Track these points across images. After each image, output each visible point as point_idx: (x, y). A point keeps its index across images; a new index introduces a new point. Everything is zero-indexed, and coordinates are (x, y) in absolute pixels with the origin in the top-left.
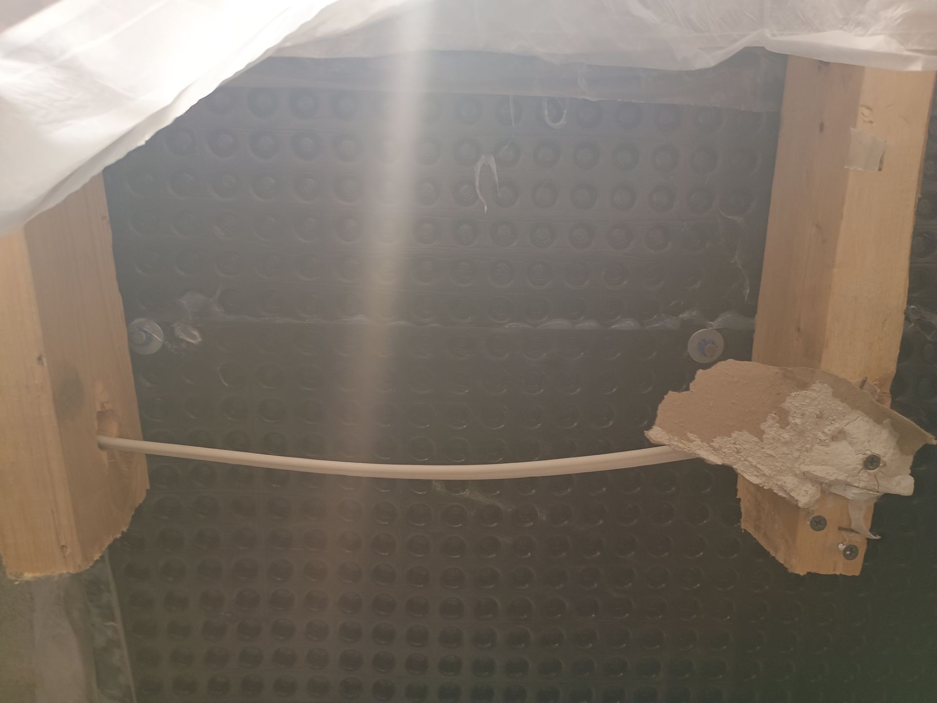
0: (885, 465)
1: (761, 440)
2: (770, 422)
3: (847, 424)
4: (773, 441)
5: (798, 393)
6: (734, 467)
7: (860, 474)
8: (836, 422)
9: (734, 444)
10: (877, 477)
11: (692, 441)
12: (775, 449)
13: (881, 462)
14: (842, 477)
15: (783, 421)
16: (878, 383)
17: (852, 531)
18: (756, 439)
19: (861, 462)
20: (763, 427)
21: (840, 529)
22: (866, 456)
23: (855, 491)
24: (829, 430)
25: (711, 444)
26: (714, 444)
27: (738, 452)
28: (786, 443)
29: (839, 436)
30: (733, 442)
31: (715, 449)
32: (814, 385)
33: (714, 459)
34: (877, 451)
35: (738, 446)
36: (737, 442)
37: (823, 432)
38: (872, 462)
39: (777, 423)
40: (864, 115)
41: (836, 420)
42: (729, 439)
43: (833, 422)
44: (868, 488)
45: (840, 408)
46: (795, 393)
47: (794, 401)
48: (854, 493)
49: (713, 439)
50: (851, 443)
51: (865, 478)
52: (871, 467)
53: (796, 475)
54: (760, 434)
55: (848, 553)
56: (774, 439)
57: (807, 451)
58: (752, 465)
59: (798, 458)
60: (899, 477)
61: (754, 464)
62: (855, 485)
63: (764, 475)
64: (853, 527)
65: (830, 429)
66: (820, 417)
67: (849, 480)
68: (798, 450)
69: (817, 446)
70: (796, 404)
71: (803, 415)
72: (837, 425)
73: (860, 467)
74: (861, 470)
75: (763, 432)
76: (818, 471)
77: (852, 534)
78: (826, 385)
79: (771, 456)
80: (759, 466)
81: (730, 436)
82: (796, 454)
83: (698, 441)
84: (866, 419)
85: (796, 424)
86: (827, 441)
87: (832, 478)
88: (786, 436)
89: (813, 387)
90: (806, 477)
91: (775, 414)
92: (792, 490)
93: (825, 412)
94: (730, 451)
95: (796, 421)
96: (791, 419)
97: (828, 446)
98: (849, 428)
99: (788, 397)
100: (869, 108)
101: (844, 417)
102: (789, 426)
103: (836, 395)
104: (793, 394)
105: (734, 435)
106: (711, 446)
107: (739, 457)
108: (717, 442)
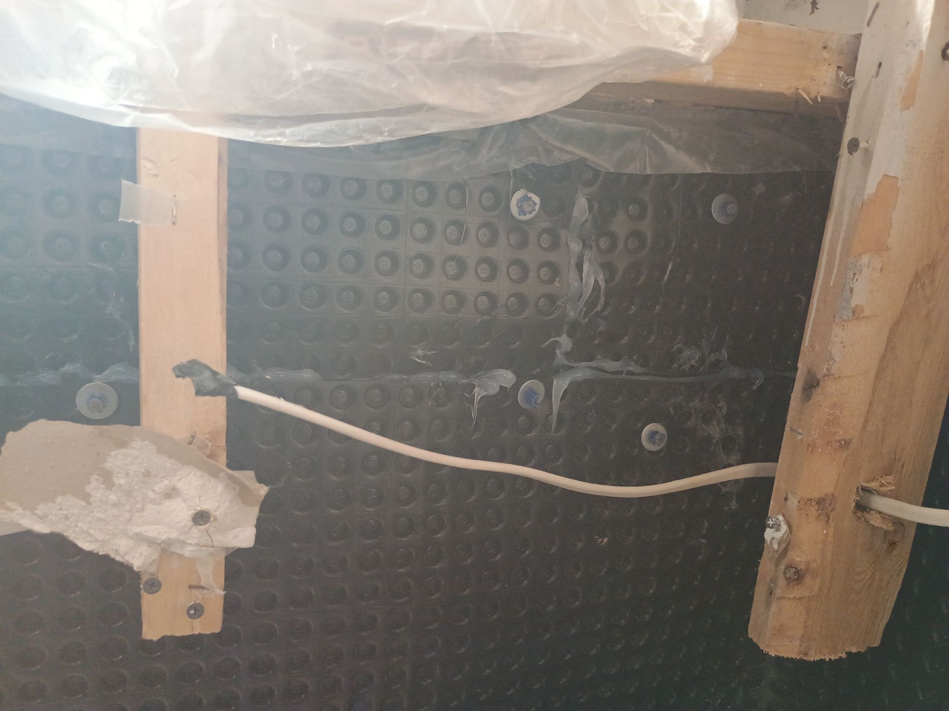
0: (215, 519)
1: (89, 503)
2: (94, 484)
3: (178, 481)
4: (101, 504)
5: (118, 452)
6: (65, 534)
7: (191, 531)
8: (166, 480)
9: (60, 509)
10: (208, 532)
11: (13, 510)
12: (105, 512)
13: (211, 517)
14: (174, 535)
15: (108, 480)
16: (208, 436)
17: (203, 588)
18: (83, 503)
19: (190, 519)
20: (88, 489)
21: (191, 587)
22: (195, 512)
23: (190, 548)
24: (160, 488)
25: (35, 512)
26: (38, 512)
27: (66, 518)
28: (115, 505)
29: (171, 493)
30: (58, 507)
31: (41, 518)
32: (133, 443)
33: (41, 528)
34: (206, 506)
35: (65, 512)
36: (64, 508)
37: (154, 491)
38: (201, 518)
39: (102, 484)
40: (146, 168)
41: (166, 478)
42: (53, 505)
43: (163, 480)
44: (201, 544)
45: (168, 465)
46: (115, 452)
47: (116, 460)
48: (190, 551)
49: (36, 506)
50: (184, 500)
51: (196, 534)
52: (202, 523)
53: (131, 538)
54: (86, 497)
55: (192, 612)
56: (101, 501)
57: (138, 511)
58: (84, 531)
59: (130, 520)
60: (238, 529)
61: (85, 529)
62: (189, 542)
63: (98, 540)
64: (202, 584)
65: (161, 486)
66: (147, 474)
67: (181, 538)
68: (129, 511)
69: (149, 506)
70: (119, 464)
71: (127, 474)
72: (167, 482)
73: (190, 523)
74: (192, 526)
75: (89, 495)
76: (150, 531)
77: (205, 591)
78: (147, 442)
79: (101, 519)
80: (91, 531)
81: (54, 502)
82: (127, 516)
83: (20, 510)
84: (199, 473)
85: (120, 485)
86: (157, 499)
87: (164, 538)
88: (113, 497)
89: (134, 445)
90: (140, 538)
91: (98, 475)
92: (126, 553)
93: (152, 469)
94: (57, 518)
95: (120, 481)
96: (116, 480)
97: (159, 504)
98: (180, 485)
99: (109, 457)
100: (151, 161)
101: (176, 473)
102: (115, 487)
103: (160, 451)
104: (113, 454)
105: (59, 500)
106: (36, 514)
107: (68, 523)
108: (41, 509)
